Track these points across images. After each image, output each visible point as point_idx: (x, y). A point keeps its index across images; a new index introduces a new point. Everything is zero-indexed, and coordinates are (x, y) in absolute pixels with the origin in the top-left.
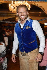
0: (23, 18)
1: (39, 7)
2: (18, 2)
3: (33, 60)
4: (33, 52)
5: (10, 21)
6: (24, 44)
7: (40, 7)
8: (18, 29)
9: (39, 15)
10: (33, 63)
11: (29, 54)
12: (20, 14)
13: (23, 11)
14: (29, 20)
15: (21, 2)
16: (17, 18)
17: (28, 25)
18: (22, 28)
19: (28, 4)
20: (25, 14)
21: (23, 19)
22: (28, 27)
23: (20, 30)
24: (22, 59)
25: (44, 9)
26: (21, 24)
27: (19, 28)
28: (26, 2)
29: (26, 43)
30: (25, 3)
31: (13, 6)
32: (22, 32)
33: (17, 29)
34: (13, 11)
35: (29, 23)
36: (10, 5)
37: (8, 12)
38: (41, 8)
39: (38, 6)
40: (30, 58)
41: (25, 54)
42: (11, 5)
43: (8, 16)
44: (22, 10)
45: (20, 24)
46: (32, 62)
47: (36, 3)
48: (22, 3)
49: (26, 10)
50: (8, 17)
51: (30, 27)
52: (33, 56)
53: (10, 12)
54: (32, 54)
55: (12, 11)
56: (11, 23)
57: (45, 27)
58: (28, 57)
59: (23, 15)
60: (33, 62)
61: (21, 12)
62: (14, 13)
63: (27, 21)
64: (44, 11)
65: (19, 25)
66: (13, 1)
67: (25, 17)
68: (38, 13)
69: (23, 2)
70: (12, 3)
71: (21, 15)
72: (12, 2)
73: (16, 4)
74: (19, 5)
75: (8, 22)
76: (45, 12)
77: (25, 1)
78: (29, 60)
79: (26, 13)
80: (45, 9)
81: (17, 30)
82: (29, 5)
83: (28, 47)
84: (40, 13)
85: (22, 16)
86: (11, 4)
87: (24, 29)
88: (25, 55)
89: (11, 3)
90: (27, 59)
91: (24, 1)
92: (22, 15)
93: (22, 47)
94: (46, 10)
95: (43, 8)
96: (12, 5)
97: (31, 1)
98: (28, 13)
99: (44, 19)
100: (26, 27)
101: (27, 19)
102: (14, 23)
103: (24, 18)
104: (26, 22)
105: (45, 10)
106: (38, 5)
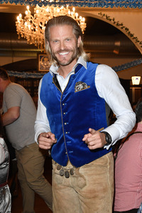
0: (65, 59)
1: (115, 25)
2: (47, 9)
3: (95, 192)
4: (96, 166)
5: (22, 71)
6: (68, 140)
7: (117, 24)
8: (49, 94)
9: (115, 51)
10: (97, 201)
11: (82, 170)
12: (56, 47)
13: (64, 38)
14: (84, 64)
15: (55, 9)
16: (43, 60)
17: (83, 81)
18: (63, 89)
19: (77, 15)
20: (70, 45)
21: (64, 61)
22: (81, 86)
23: (58, 94)
24: (62, 187)
25: (130, 30)
26: (59, 78)
27: (52, 88)
28: (71, 10)
29: (74, 137)
30: (69, 12)
31: (31, 22)
32: (63, 102)
33: (46, 91)
34: (30, 37)
35: (85, 73)
36: (19, 18)
37: (13, 41)
38: (119, 28)
39: (112, 23)
40: (85, 185)
41: (71, 170)
42: (23, 18)
43: (13, 53)
44: (62, 32)
45: (55, 75)
46: (92, 195)
47: (103, 13)
48: (59, 11)
49: (74, 31)
50: (13, 56)
51: (89, 87)
52: (95, 177)
53: (19, 42)
54: (93, 172)
55: (28, 38)
56: (24, 77)
57: (134, 88)
58: (81, 181)
59: (66, 50)
60: (95, 197)
61: (58, 39)
62: (33, 45)
63: (80, 66)
64: (131, 38)
65: (52, 81)
66: (30, 4)
67: (71, 54)
68: (112, 43)
69: (62, 7)
70: (28, 13)
71: (58, 49)
72: (28, 7)
73: (38, 15)
74: (50, 18)
75: (15, 74)
76: (134, 41)
77: (68, 6)
78: (84, 189)
79: (74, 41)
80: (132, 33)
81: (47, 95)
82: (83, 20)
83: (81, 148)
84: (118, 44)
85: (60, 51)
86: (24, 15)
87: (69, 91)
88: (72, 174)
89: (22, 10)
90: (77, 189)
91: (65, 7)
92: (62, 49)
93: (62, 150)
94: (135, 36)
95: (127, 29)
96: (27, 18)
97: (87, 7)
98: (80, 41)
99: (130, 64)
100: (74, 87)
101: (79, 62)
102: (33, 77)
103: (69, 58)
104: (76, 70)
105: (132, 35)
106: (110, 20)
